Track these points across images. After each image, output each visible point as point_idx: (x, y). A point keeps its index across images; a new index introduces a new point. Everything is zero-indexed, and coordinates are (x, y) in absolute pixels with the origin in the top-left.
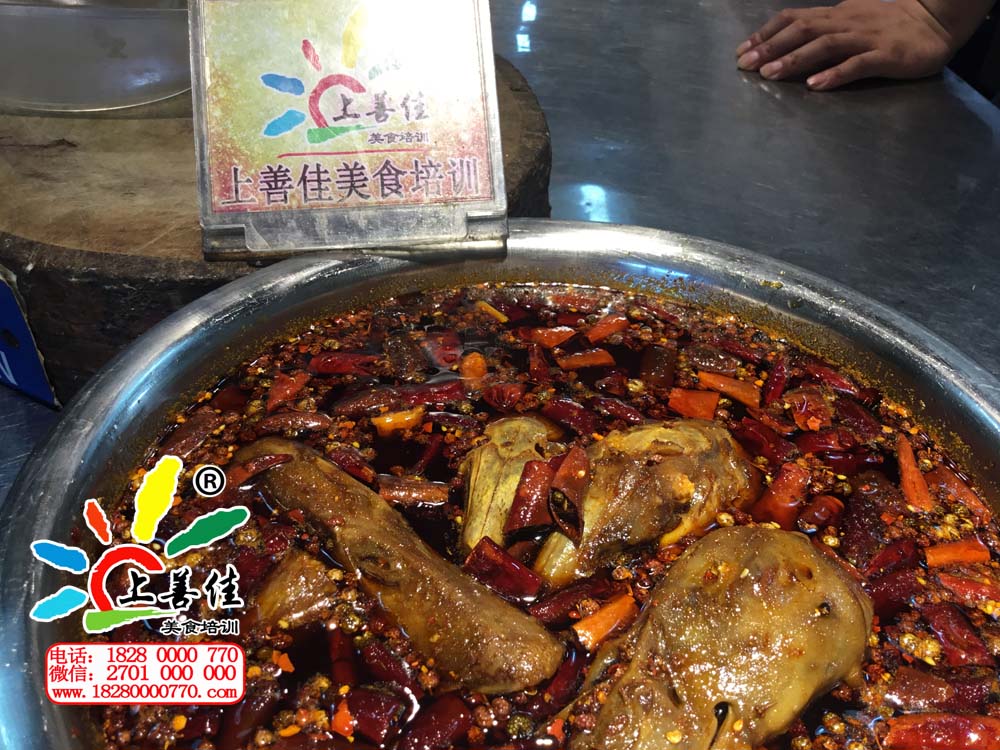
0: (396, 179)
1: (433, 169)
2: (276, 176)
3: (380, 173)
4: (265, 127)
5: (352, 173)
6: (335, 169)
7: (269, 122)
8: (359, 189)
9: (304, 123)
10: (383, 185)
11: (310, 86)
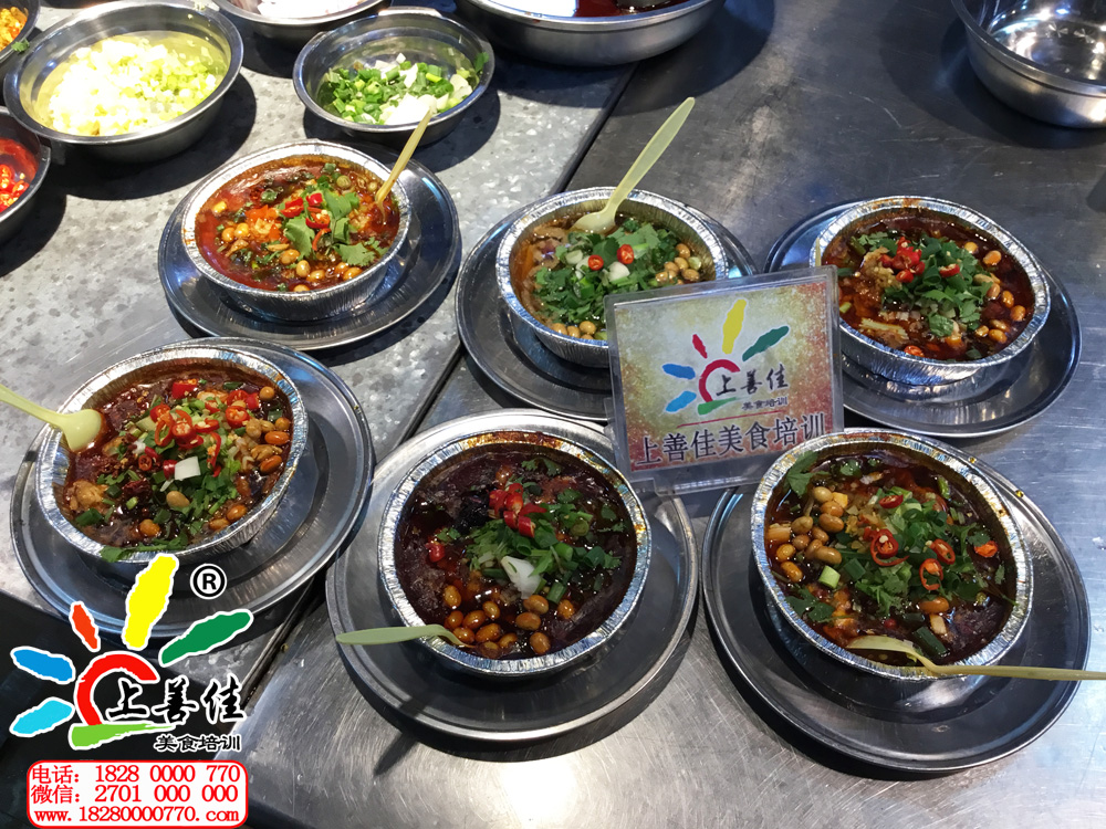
0: (763, 435)
1: (789, 425)
2: (675, 442)
3: (751, 432)
4: (666, 405)
5: (729, 431)
6: (717, 432)
7: (669, 401)
8: (736, 445)
9: (695, 400)
10: (753, 440)
11: (699, 372)
